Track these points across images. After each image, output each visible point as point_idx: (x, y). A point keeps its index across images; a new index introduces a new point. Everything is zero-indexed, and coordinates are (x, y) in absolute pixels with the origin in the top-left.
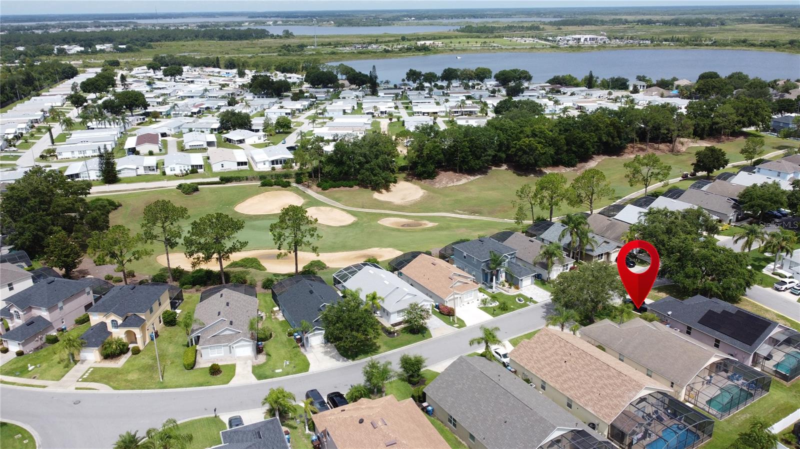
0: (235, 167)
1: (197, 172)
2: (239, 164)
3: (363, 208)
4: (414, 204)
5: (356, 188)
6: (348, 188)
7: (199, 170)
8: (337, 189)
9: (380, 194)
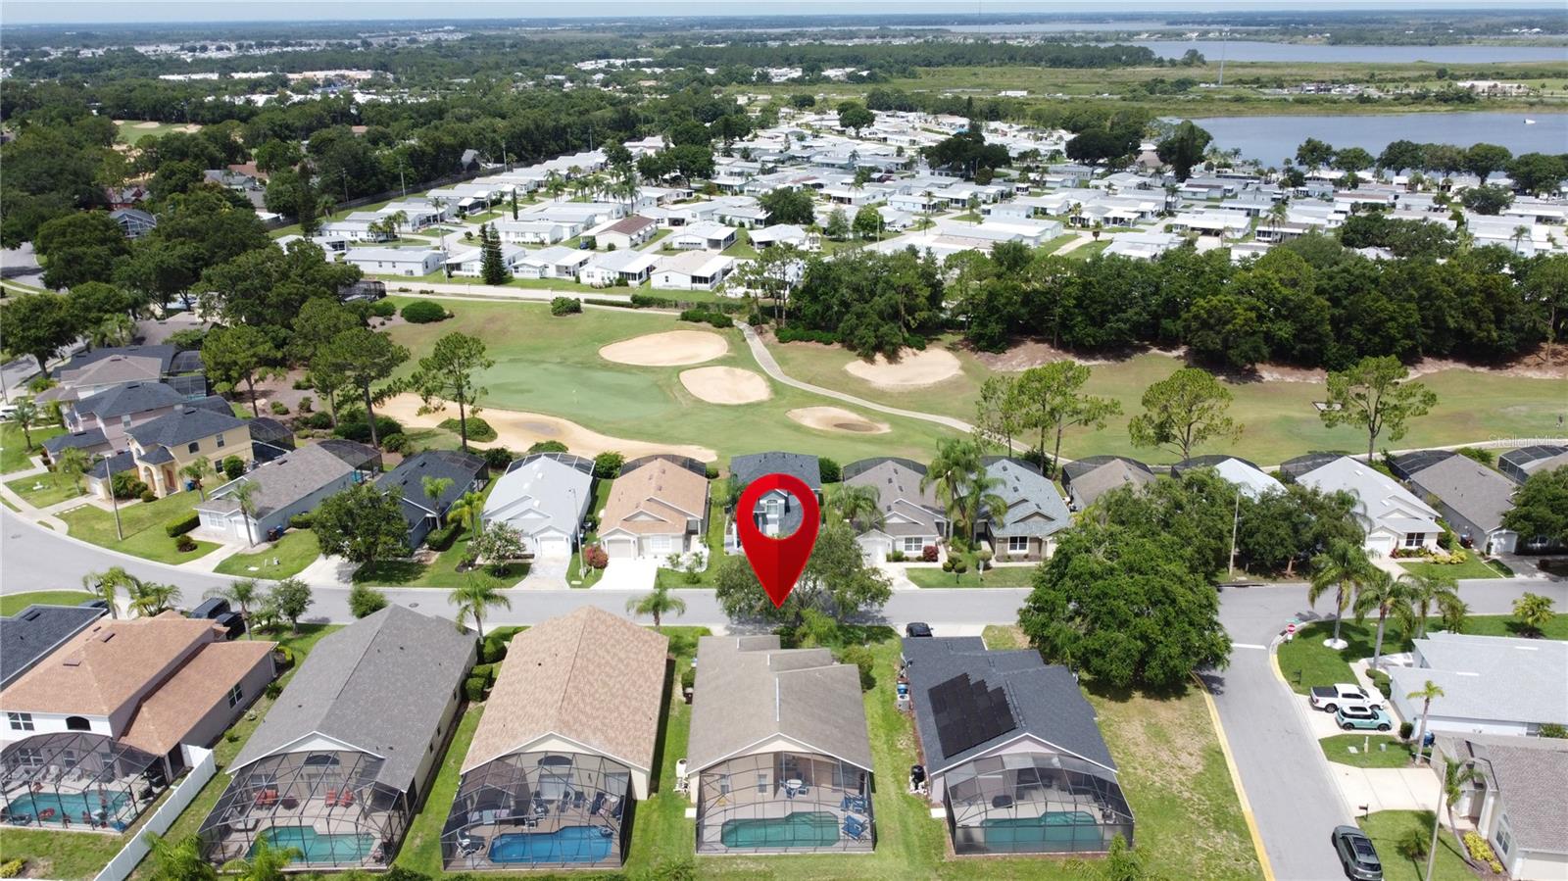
0: (686, 284)
1: (627, 285)
2: (695, 279)
3: (809, 383)
4: (910, 392)
5: (837, 346)
6: (820, 345)
7: (630, 282)
8: (804, 343)
9: (868, 366)
